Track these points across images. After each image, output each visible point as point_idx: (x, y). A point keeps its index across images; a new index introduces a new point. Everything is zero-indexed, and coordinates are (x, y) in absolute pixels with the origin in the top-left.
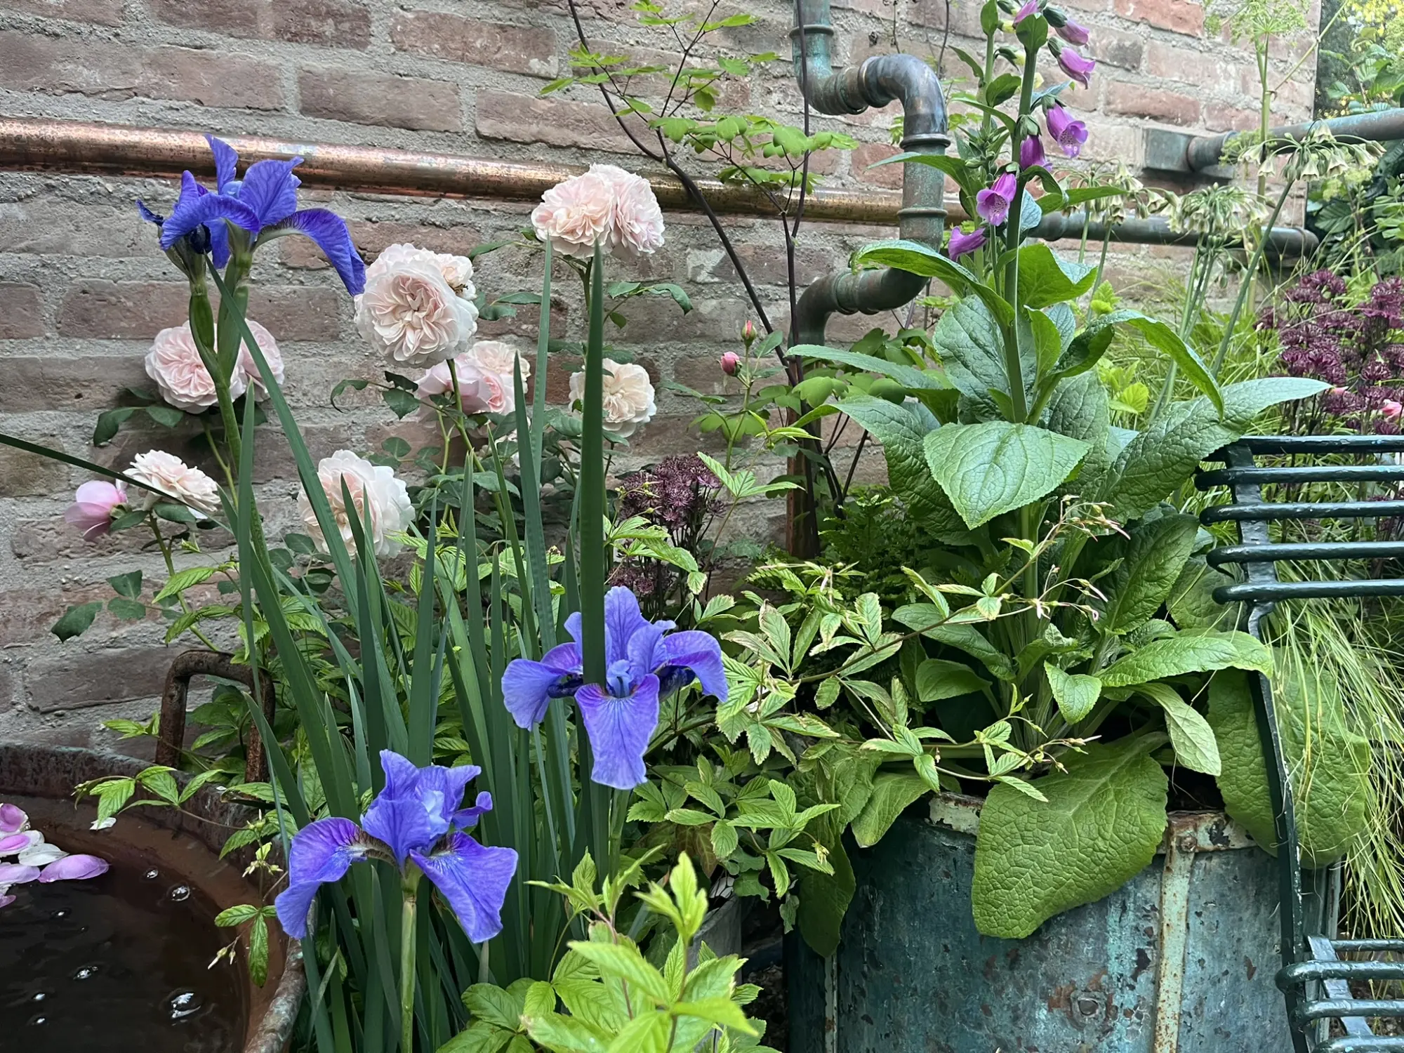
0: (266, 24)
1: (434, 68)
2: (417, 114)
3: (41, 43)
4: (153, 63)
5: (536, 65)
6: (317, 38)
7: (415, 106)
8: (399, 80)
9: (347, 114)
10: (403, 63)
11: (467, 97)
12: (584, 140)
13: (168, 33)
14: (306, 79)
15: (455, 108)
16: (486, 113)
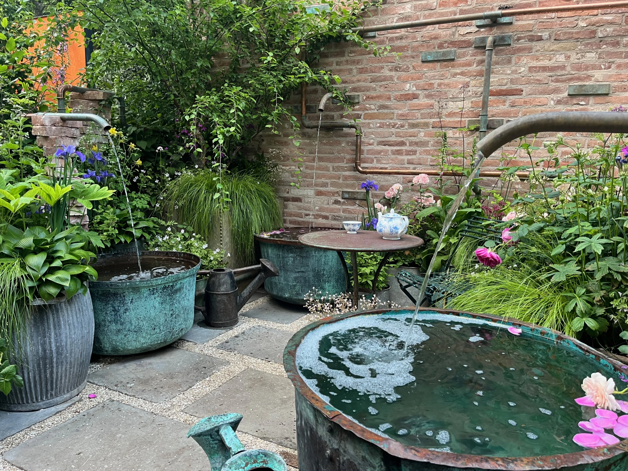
0: (404, 154)
1: (424, 157)
2: (422, 163)
3: (380, 159)
4: (391, 160)
6: (410, 155)
8: (419, 159)
9: (412, 164)
10: (421, 156)
11: (429, 160)
13: (393, 156)
14: (408, 160)
15: (427, 161)
16: (431, 162)
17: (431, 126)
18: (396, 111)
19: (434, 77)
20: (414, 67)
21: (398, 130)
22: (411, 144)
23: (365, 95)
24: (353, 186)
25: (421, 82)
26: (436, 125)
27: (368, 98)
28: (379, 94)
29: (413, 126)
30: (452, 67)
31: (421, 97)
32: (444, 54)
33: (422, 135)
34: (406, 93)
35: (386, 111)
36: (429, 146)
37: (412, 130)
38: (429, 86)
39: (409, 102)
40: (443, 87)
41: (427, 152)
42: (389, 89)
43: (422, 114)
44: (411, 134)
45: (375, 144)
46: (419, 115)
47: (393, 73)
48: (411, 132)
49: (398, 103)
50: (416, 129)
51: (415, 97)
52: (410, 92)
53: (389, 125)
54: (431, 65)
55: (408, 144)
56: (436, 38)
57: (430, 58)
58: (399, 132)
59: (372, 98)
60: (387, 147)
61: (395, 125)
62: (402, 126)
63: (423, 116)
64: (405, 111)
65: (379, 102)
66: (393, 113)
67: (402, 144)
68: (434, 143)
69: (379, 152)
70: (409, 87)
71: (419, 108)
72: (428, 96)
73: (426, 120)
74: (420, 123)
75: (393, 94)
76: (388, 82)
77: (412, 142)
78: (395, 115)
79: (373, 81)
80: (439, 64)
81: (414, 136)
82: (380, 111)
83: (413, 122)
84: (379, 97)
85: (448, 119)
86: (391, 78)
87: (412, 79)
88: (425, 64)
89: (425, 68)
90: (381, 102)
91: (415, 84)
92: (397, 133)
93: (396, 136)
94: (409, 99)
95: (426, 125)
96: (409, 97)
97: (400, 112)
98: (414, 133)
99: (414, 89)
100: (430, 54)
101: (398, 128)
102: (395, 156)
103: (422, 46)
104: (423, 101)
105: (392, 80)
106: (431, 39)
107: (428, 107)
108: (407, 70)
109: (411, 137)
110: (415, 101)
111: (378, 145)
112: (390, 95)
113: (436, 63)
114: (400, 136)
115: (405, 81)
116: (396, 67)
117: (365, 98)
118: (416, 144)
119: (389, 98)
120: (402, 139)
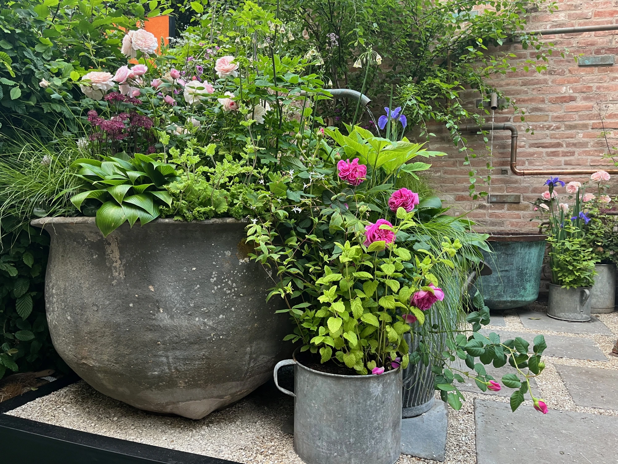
0: (561, 155)
1: (584, 157)
3: (533, 161)
4: (546, 161)
5: (601, 155)
6: (568, 156)
7: (581, 163)
8: (578, 160)
9: (570, 165)
10: (579, 157)
11: (589, 160)
12: (609, 164)
13: (548, 158)
14: (565, 161)
15: (587, 162)
16: (592, 162)
17: (591, 127)
18: (551, 114)
19: (592, 81)
20: (570, 71)
21: (554, 132)
22: (568, 145)
23: (515, 98)
24: (500, 189)
25: (579, 85)
26: (596, 126)
27: (519, 101)
28: (531, 97)
29: (571, 127)
30: (610, 71)
31: (578, 99)
32: (603, 59)
33: (580, 136)
34: (562, 96)
35: (539, 113)
36: (589, 146)
37: (570, 131)
38: (587, 89)
39: (566, 104)
40: (602, 89)
41: (588, 153)
42: (542, 92)
43: (580, 116)
44: (568, 136)
45: (527, 147)
46: (577, 116)
47: (547, 77)
48: (568, 134)
49: (553, 105)
50: (574, 131)
51: (572, 99)
52: (567, 95)
53: (543, 127)
54: (588, 69)
55: (564, 146)
56: (592, 45)
57: (587, 63)
58: (554, 134)
59: (524, 101)
60: (540, 149)
61: (550, 127)
62: (558, 128)
63: (581, 118)
64: (561, 113)
65: (531, 104)
66: (547, 115)
67: (559, 145)
68: (594, 144)
69: (532, 155)
70: (566, 90)
71: (577, 110)
72: (586, 99)
73: (584, 122)
74: (578, 124)
75: (547, 97)
76: (542, 86)
77: (569, 143)
78: (550, 117)
79: (524, 84)
80: (597, 68)
81: (572, 138)
82: (533, 113)
83: (571, 123)
84: (531, 100)
85: (609, 121)
86: (545, 81)
87: (569, 82)
88: (582, 68)
89: (583, 72)
90: (534, 105)
91: (572, 88)
92: (552, 135)
93: (551, 138)
94: (565, 102)
95: (585, 126)
96: (565, 99)
97: (555, 114)
98: (572, 134)
99: (571, 91)
100: (588, 59)
101: (553, 130)
102: (550, 158)
103: (578, 51)
104: (580, 103)
105: (547, 84)
106: (588, 45)
107: (586, 109)
108: (562, 73)
109: (568, 138)
110: (572, 104)
111: (530, 147)
112: (543, 98)
113: (594, 68)
114: (556, 138)
115: (562, 84)
116: (550, 71)
117: (514, 101)
118: (574, 145)
119: (543, 101)
120: (558, 141)
